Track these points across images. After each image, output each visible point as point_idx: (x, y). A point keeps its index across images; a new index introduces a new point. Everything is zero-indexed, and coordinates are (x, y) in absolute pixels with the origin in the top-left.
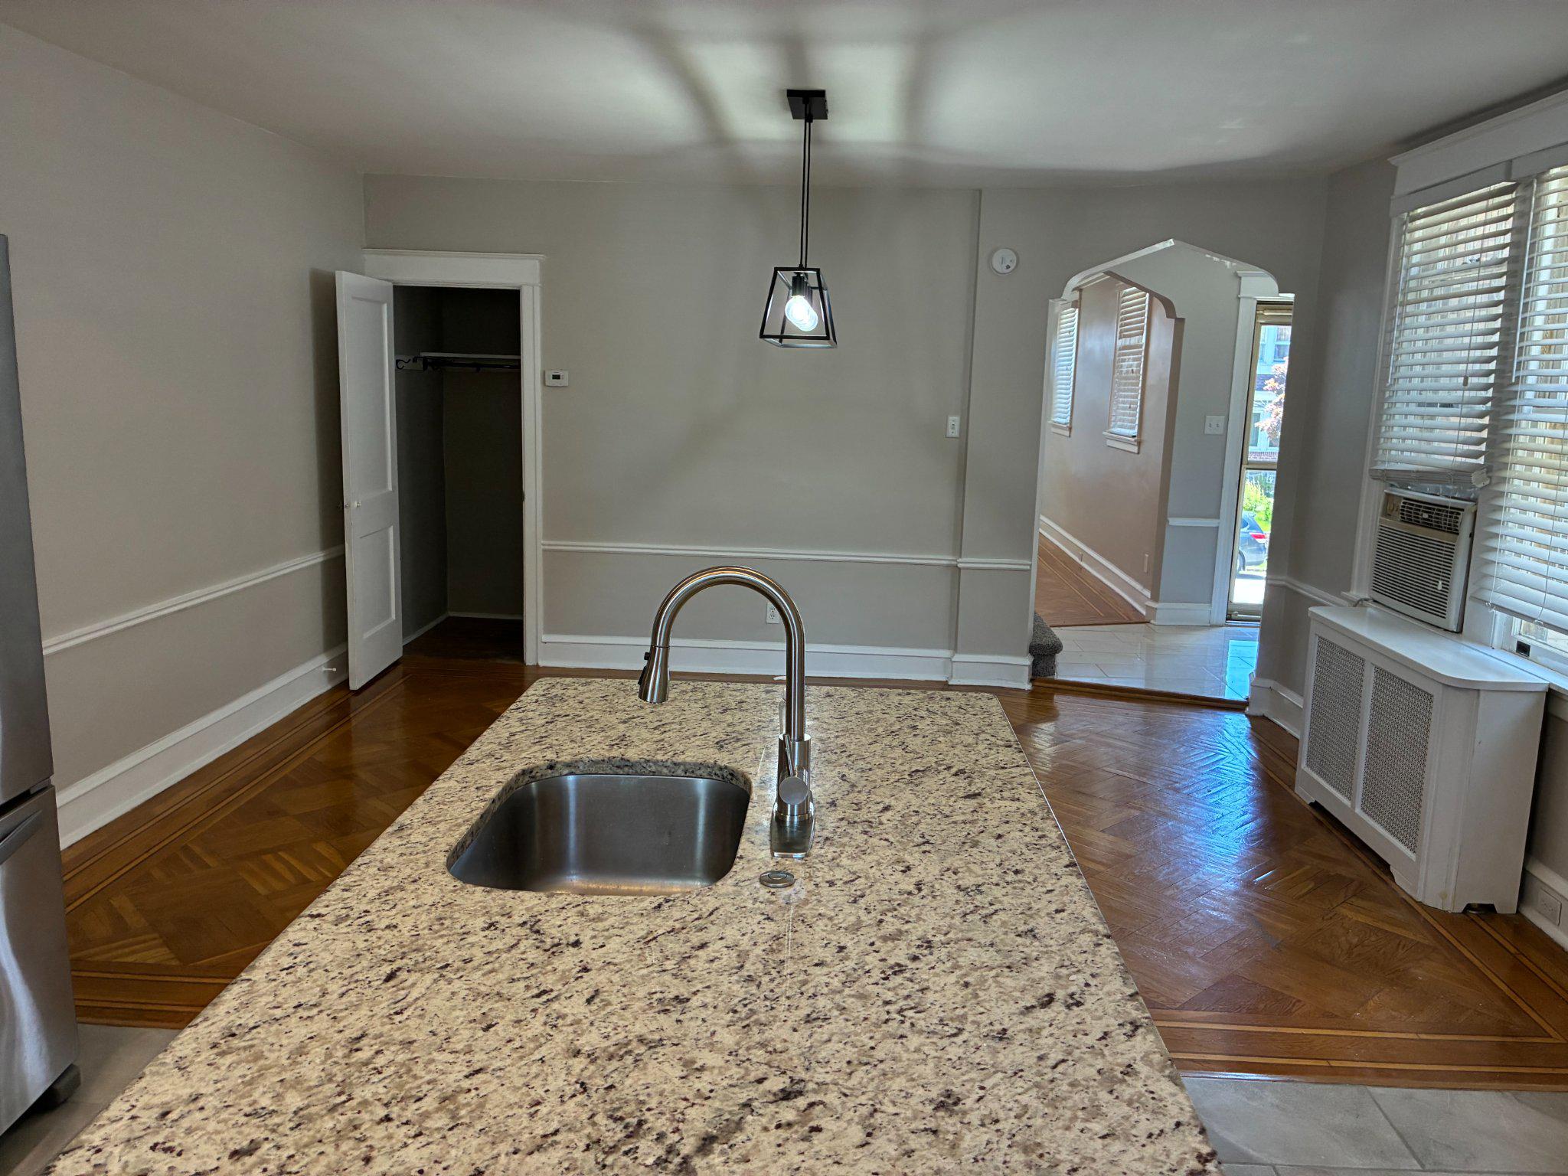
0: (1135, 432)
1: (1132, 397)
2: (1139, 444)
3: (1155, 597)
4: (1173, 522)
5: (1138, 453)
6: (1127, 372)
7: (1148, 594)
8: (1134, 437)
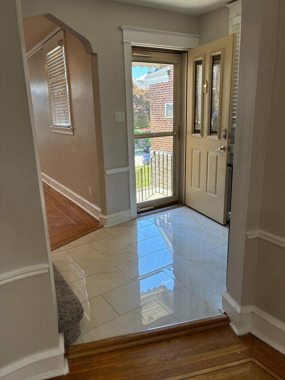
0: (69, 124)
1: (64, 107)
2: (73, 130)
3: (104, 212)
4: (108, 172)
5: (74, 135)
6: (58, 95)
7: (99, 210)
8: (69, 127)
